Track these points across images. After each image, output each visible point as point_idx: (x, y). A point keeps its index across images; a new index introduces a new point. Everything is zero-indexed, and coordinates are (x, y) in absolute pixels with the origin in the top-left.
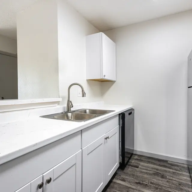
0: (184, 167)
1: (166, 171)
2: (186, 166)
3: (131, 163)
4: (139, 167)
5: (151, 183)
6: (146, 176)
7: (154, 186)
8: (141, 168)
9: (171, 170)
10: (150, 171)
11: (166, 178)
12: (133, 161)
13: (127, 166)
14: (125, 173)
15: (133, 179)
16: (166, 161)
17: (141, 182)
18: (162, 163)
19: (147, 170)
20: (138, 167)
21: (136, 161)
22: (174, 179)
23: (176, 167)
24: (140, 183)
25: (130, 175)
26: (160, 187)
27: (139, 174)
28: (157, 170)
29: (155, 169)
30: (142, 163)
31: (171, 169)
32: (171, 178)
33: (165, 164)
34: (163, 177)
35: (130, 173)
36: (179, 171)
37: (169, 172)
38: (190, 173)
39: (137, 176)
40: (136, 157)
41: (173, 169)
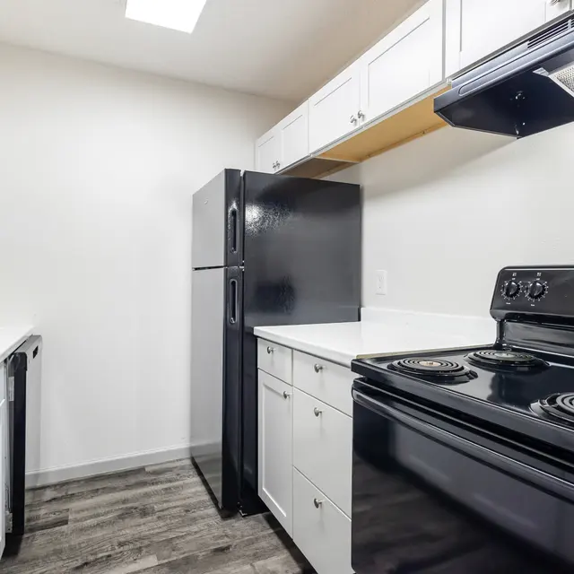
0: (183, 468)
1: (147, 495)
2: (188, 462)
3: (38, 518)
4: (70, 517)
5: (121, 544)
6: (99, 534)
7: (131, 546)
8: (77, 521)
9: (159, 487)
10: (108, 512)
11: (153, 512)
12: (42, 512)
13: (26, 536)
14: (24, 562)
15: (60, 563)
16: (141, 470)
17: (91, 558)
18: (132, 480)
19: (98, 515)
20: (65, 522)
21: (55, 506)
22: (171, 504)
23: (168, 475)
24: (86, 564)
25: (46, 558)
26: (146, 542)
27: (75, 541)
28: (125, 501)
29: (117, 502)
30: (75, 505)
31: (157, 483)
32: (165, 505)
33: (141, 478)
34: (144, 512)
35: (42, 552)
36: (178, 480)
37: (156, 493)
38: (200, 474)
39: (72, 549)
40: (49, 494)
41: (162, 482)
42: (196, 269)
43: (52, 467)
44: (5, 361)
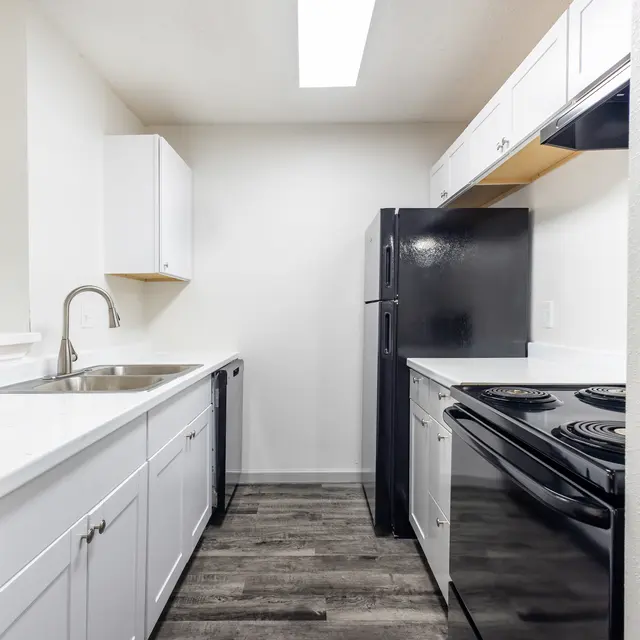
0: (353, 490)
1: (319, 505)
2: (359, 486)
3: (237, 505)
4: (259, 509)
5: (290, 536)
6: (277, 525)
7: (298, 539)
8: (262, 513)
9: (330, 501)
10: (286, 512)
11: (320, 518)
12: (241, 502)
13: (228, 515)
14: (224, 531)
15: (247, 538)
16: (318, 486)
17: (269, 540)
18: (309, 492)
19: (279, 512)
20: (255, 512)
21: (250, 500)
22: (336, 516)
23: (343, 494)
24: (264, 543)
25: (238, 533)
26: (310, 539)
27: (259, 526)
28: (300, 506)
29: (294, 506)
30: (263, 502)
31: (328, 498)
32: (331, 516)
33: (316, 492)
34: (313, 517)
35: (237, 528)
36: (346, 499)
37: (327, 505)
38: (366, 498)
39: (256, 530)
40: (247, 491)
41: (333, 498)
42: (367, 303)
43: (252, 470)
44: (213, 374)
